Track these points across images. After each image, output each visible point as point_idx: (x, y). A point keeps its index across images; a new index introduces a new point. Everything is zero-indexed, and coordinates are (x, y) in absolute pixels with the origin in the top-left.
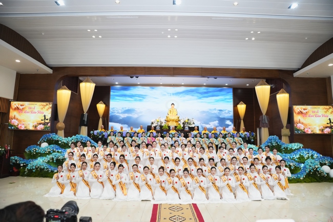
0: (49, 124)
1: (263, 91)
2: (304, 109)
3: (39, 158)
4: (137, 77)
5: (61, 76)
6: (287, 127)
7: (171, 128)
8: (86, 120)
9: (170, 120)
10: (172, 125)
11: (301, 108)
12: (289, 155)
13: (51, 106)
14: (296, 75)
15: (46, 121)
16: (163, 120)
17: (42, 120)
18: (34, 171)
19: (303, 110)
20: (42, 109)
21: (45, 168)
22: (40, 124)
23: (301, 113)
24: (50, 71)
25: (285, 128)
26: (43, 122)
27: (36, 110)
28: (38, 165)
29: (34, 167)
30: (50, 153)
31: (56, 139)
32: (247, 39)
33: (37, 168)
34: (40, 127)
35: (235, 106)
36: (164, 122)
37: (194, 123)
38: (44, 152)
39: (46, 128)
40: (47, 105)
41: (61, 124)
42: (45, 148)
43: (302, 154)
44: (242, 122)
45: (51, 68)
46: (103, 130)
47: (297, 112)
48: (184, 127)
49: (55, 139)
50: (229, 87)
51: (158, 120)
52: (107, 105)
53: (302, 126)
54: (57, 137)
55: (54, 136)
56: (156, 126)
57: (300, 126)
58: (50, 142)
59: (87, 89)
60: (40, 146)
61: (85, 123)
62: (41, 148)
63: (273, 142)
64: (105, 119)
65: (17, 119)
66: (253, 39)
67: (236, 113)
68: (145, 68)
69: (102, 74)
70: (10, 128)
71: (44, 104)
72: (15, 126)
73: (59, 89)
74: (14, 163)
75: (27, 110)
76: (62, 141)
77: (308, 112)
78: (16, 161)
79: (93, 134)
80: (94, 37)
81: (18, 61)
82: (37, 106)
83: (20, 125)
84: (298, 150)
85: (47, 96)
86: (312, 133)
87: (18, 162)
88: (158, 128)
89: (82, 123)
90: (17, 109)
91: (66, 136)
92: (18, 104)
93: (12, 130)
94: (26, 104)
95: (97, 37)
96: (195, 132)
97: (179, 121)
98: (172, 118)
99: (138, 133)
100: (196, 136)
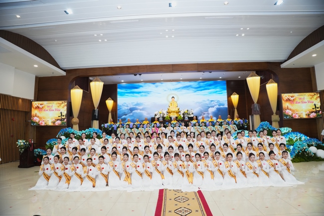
0: (65, 120)
1: (254, 82)
4: (140, 75)
5: (73, 77)
6: (277, 114)
7: (173, 119)
8: (97, 115)
9: (172, 112)
10: (173, 116)
11: (289, 96)
13: (66, 104)
14: (283, 66)
15: (63, 117)
16: (165, 112)
17: (59, 117)
19: (290, 98)
20: (59, 106)
22: (58, 120)
23: (288, 100)
24: (64, 73)
25: (274, 114)
27: (53, 108)
32: (237, 35)
34: (58, 123)
35: (229, 95)
36: (166, 113)
37: (192, 114)
39: (63, 123)
40: (63, 103)
41: (75, 119)
43: (291, 137)
44: (236, 110)
45: (65, 71)
46: (112, 123)
47: (285, 99)
48: (184, 117)
51: (160, 112)
52: (115, 100)
53: (290, 112)
54: (73, 130)
55: (70, 130)
57: (288, 112)
58: (67, 135)
59: (97, 87)
61: (97, 118)
64: (114, 113)
65: (38, 117)
66: (243, 35)
67: (230, 103)
68: (147, 66)
69: (109, 73)
70: (32, 124)
71: (60, 102)
72: (36, 123)
73: (72, 88)
74: (37, 155)
75: (46, 108)
76: (77, 134)
77: (295, 99)
78: (39, 153)
79: (104, 126)
80: (100, 41)
81: (36, 66)
82: (54, 104)
83: (40, 122)
84: (288, 133)
85: (63, 95)
86: (299, 117)
87: (41, 154)
88: (161, 119)
89: (94, 118)
90: (38, 108)
91: (80, 129)
92: (38, 104)
93: (34, 126)
94: (45, 103)
95: (103, 41)
96: (194, 122)
97: (179, 112)
98: (173, 110)
99: (143, 125)
100: (195, 125)
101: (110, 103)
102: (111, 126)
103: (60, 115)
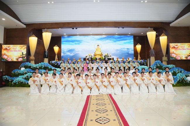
0: (25, 58)
1: (151, 35)
2: (176, 45)
3: (20, 76)
4: (76, 29)
5: (31, 29)
6: (166, 56)
7: (97, 59)
8: (47, 54)
9: (97, 55)
10: (98, 57)
11: (174, 45)
13: (26, 47)
14: (171, 25)
15: (24, 56)
16: (93, 55)
20: (21, 49)
21: (24, 82)
22: (20, 57)
24: (25, 26)
25: (164, 56)
27: (17, 50)
28: (19, 80)
29: (17, 82)
30: (26, 73)
31: (30, 66)
32: (142, 2)
33: (19, 82)
34: (20, 60)
36: (93, 56)
37: (110, 56)
38: (22, 73)
39: (24, 60)
41: (32, 57)
42: (23, 71)
43: (175, 71)
44: (139, 55)
45: (25, 24)
46: (58, 61)
47: (172, 47)
48: (105, 58)
49: (28, 65)
50: (131, 35)
51: (89, 54)
52: (60, 47)
53: (175, 55)
54: (30, 64)
55: (28, 63)
58: (26, 67)
59: (47, 36)
60: (20, 70)
61: (47, 56)
63: (158, 64)
64: (59, 55)
65: (6, 55)
66: (146, 1)
67: (135, 50)
68: (81, 23)
69: (55, 27)
70: (2, 60)
71: (22, 46)
72: (5, 59)
73: (30, 36)
74: (5, 80)
75: (12, 49)
76: (33, 66)
78: (7, 78)
79: (52, 63)
80: (49, 3)
81: (4, 19)
82: (18, 47)
83: (8, 59)
84: (173, 68)
85: (24, 41)
86: (181, 59)
87: (8, 79)
88: (90, 59)
89: (45, 57)
90: (6, 49)
91: (35, 63)
92: (7, 47)
93: (4, 62)
94: (11, 46)
95: (51, 3)
96: (111, 61)
97: (102, 55)
98: (98, 53)
99: (78, 62)
100: (112, 62)
101: (56, 49)
102: (57, 62)
103: (22, 54)
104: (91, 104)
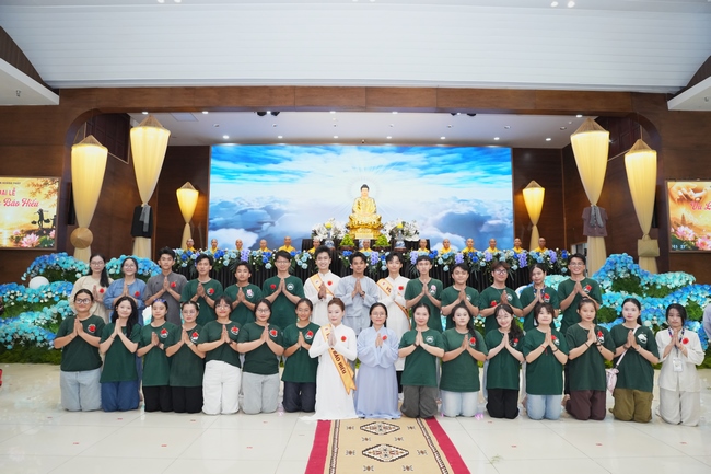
0: (53, 233)
1: (590, 147)
2: (695, 191)
3: (23, 316)
4: (275, 114)
5: (81, 111)
6: (652, 236)
7: (361, 244)
8: (146, 221)
9: (359, 226)
10: (364, 236)
11: (688, 188)
12: (661, 300)
13: (56, 186)
14: (673, 104)
15: (45, 225)
16: (341, 225)
17: (34, 223)
18: (9, 347)
19: (691, 193)
20: (34, 194)
21: (40, 339)
22: (29, 232)
23: (686, 199)
24: (54, 99)
25: (646, 237)
26: (37, 226)
27: (18, 198)
28: (20, 333)
29: (9, 339)
30: (52, 302)
31: (69, 268)
33: (17, 341)
34: (29, 241)
35: (518, 188)
36: (343, 230)
37: (416, 233)
38: (36, 301)
39: (45, 241)
40: (46, 184)
41: (83, 232)
42: (40, 290)
43: (693, 299)
44: (535, 229)
45: (56, 91)
46: (192, 249)
47: (677, 197)
48: (393, 242)
49: (65, 267)
50: (503, 144)
51: (328, 224)
52: (203, 190)
53: (691, 231)
54: (71, 260)
55: (64, 259)
56: (324, 240)
57: (686, 233)
58: (53, 275)
59: (149, 144)
60: (27, 286)
61: (146, 229)
62: (28, 290)
63: (619, 270)
64: (199, 227)
66: (571, 4)
67: (520, 209)
68: (294, 88)
69: (187, 105)
71: (40, 181)
73: (77, 142)
77: (706, 196)
82: (21, 187)
84: (685, 287)
85: (45, 160)
89: (138, 230)
96: (421, 251)
97: (381, 227)
98: (365, 220)
101: (187, 198)
102: (187, 255)
103: (37, 219)
104: (342, 453)
